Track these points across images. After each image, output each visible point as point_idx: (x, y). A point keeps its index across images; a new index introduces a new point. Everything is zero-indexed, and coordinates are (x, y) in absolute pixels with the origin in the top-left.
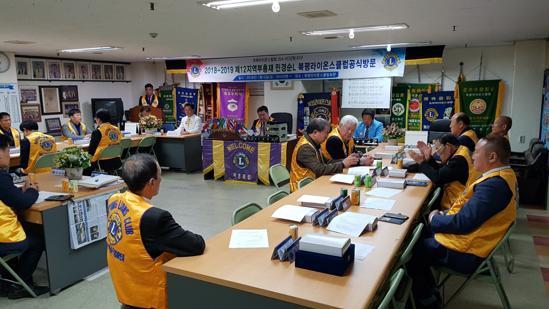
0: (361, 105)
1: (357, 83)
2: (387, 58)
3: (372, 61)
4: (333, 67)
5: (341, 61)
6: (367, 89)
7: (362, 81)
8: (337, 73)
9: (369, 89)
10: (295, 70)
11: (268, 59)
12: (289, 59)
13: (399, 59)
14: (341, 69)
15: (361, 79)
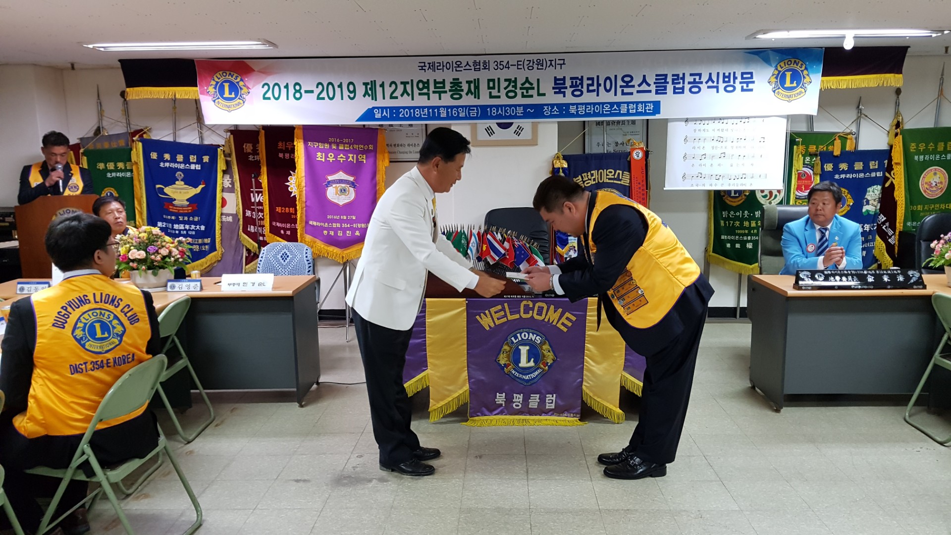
0: (714, 181)
1: (704, 130)
2: (780, 72)
3: (745, 76)
4: (647, 88)
5: (666, 76)
6: (729, 144)
7: (717, 125)
8: (657, 105)
9: (735, 144)
10: (544, 95)
11: (464, 64)
12: (526, 67)
13: (808, 75)
14: (666, 93)
15: (714, 119)
